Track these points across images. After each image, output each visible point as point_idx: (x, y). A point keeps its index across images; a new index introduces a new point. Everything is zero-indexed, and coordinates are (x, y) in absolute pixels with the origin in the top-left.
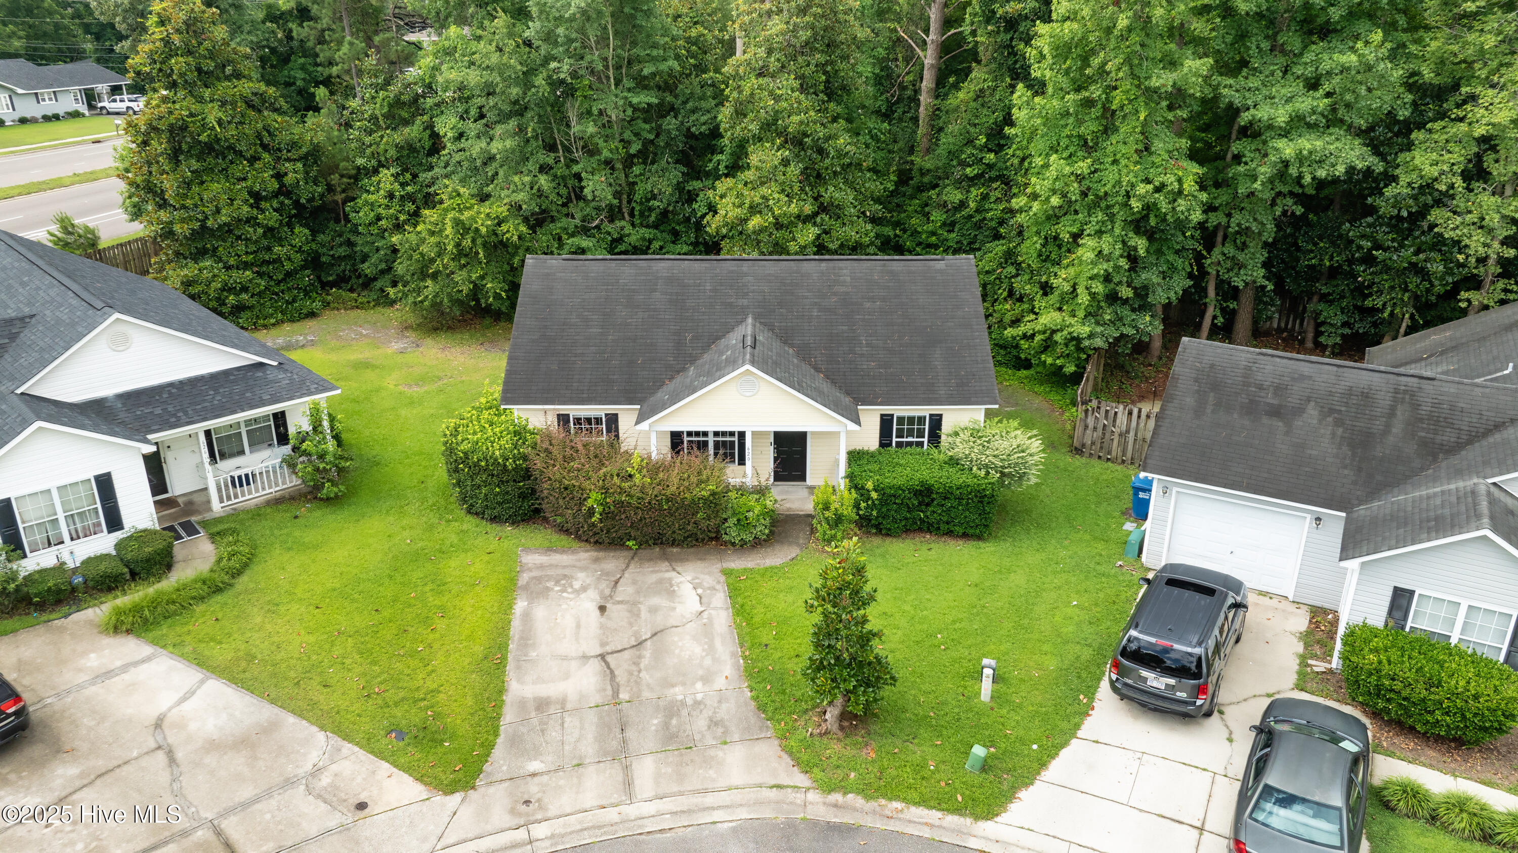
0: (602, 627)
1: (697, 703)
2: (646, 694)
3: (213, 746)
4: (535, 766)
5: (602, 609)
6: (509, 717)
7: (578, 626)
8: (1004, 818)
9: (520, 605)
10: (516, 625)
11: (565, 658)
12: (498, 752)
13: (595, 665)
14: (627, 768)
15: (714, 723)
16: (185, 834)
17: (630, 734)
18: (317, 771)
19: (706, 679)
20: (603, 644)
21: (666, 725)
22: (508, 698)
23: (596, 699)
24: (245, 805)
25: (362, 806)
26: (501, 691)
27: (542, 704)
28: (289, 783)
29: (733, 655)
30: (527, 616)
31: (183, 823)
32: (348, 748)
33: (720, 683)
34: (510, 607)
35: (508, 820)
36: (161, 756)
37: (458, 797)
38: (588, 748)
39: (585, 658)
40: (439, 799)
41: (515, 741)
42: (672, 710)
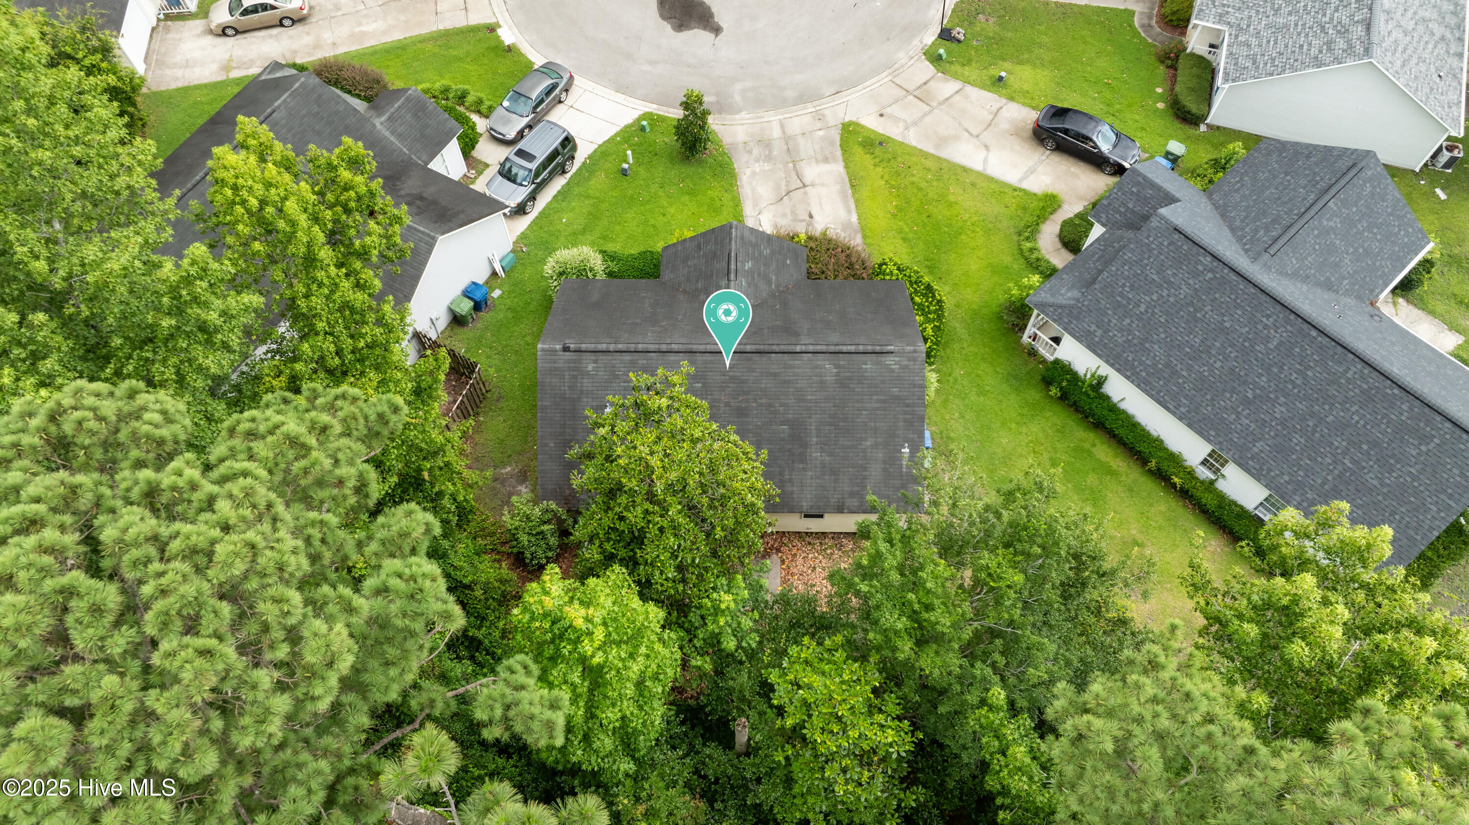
0: (809, 204)
1: (758, 161)
2: (781, 166)
3: (956, 138)
4: (821, 133)
5: (811, 216)
6: (839, 153)
7: (821, 204)
8: (641, 113)
9: (854, 218)
10: (853, 206)
11: (823, 185)
12: (837, 139)
13: (807, 181)
14: (784, 133)
15: (750, 152)
16: (940, 104)
17: (785, 147)
18: (907, 129)
19: (754, 174)
20: (805, 193)
21: (770, 151)
22: (842, 164)
23: (803, 163)
24: (925, 115)
25: (881, 115)
26: (847, 167)
27: (826, 160)
28: (915, 123)
29: (742, 187)
30: (849, 211)
31: (943, 107)
32: (899, 138)
33: (748, 172)
34: (859, 218)
35: (826, 112)
36: (975, 133)
37: (847, 120)
38: (801, 141)
39: (813, 185)
40: (854, 119)
41: (832, 143)
42: (769, 158)
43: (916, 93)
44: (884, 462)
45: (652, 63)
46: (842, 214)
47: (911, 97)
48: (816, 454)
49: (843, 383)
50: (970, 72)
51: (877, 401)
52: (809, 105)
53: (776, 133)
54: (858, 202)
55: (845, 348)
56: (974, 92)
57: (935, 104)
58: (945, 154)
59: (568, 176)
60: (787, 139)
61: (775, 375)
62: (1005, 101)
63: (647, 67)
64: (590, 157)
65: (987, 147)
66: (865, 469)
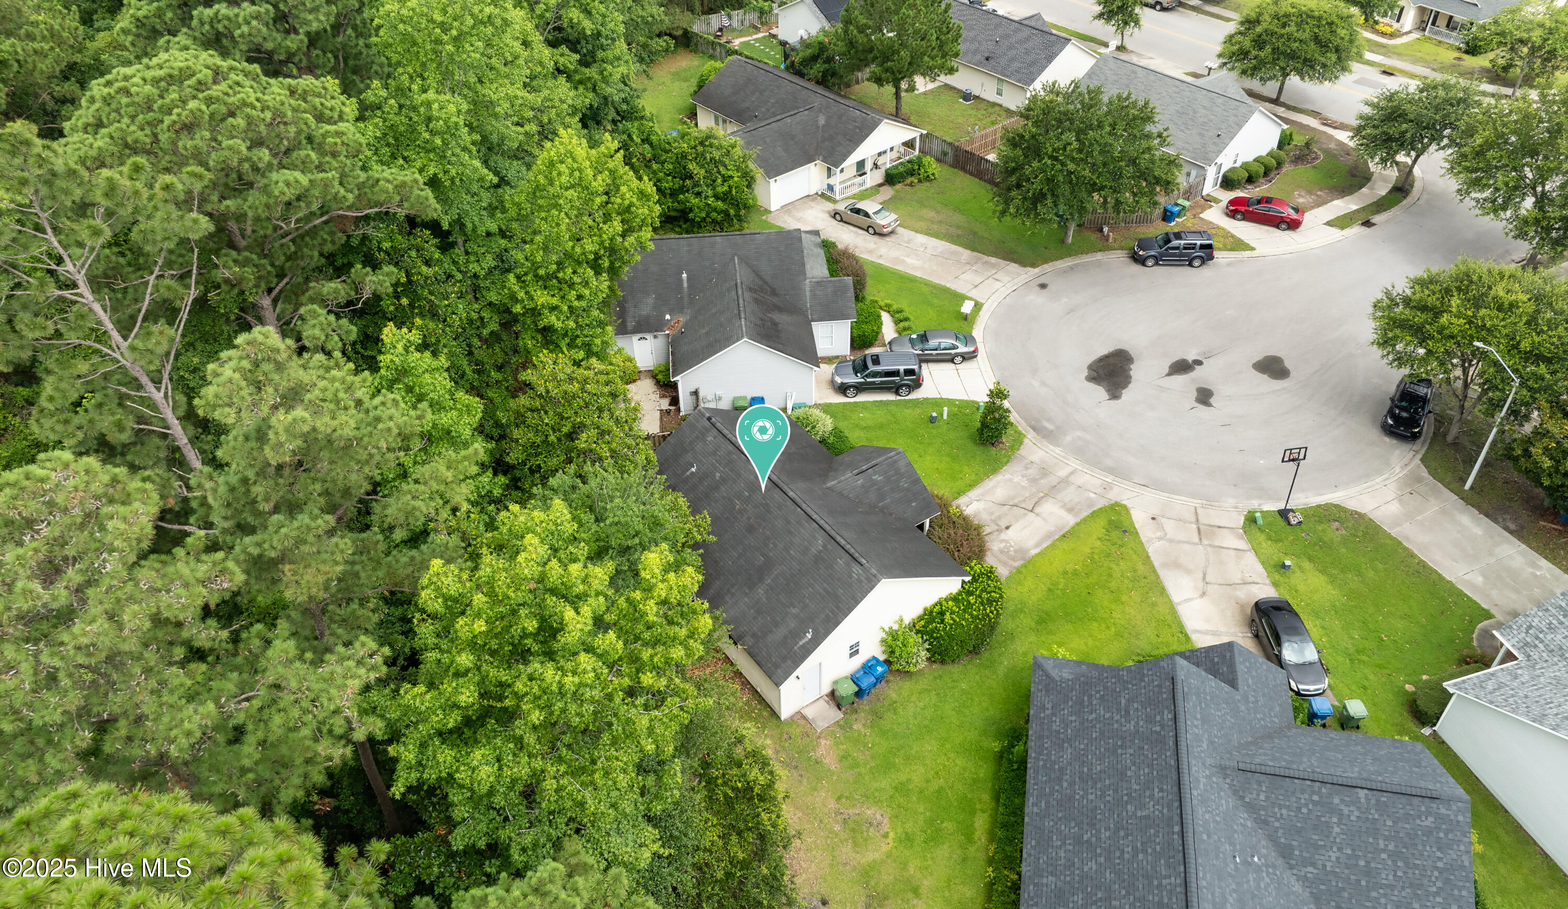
0: (1017, 521)
1: (1023, 477)
2: (1035, 490)
3: (1188, 572)
4: (1092, 495)
5: (1007, 528)
6: (1085, 514)
7: (1025, 528)
9: (1034, 552)
10: (1045, 545)
11: (1044, 519)
12: (1099, 506)
13: (1037, 510)
14: (1067, 477)
15: (1027, 469)
16: (1210, 546)
17: (1055, 484)
18: (1160, 539)
19: (1011, 480)
20: (1025, 514)
21: (1041, 478)
22: (1078, 520)
23: (1051, 500)
24: (1188, 543)
25: (1154, 519)
26: (1078, 524)
27: (1070, 510)
28: (1171, 541)
29: (991, 480)
30: (1037, 546)
31: (1210, 549)
32: (1144, 540)
33: (1008, 476)
34: (1037, 555)
35: (1116, 488)
36: (1208, 580)
37: (1124, 503)
38: (1072, 489)
39: (1037, 515)
40: (1129, 506)
41: (1090, 506)
42: (1033, 481)
43: (1202, 527)
44: (790, 632)
45: (1043, 384)
46: (1030, 543)
47: (1194, 526)
48: (761, 591)
49: (818, 559)
50: (1268, 547)
51: (825, 589)
52: (1112, 477)
53: (1063, 473)
54: (1053, 546)
55: (839, 538)
56: (1251, 559)
57: (1205, 542)
58: (1162, 573)
59: (899, 398)
60: (1065, 481)
61: (788, 522)
62: (1268, 582)
63: (1036, 384)
64: (926, 399)
65: (1204, 594)
66: (776, 626)
